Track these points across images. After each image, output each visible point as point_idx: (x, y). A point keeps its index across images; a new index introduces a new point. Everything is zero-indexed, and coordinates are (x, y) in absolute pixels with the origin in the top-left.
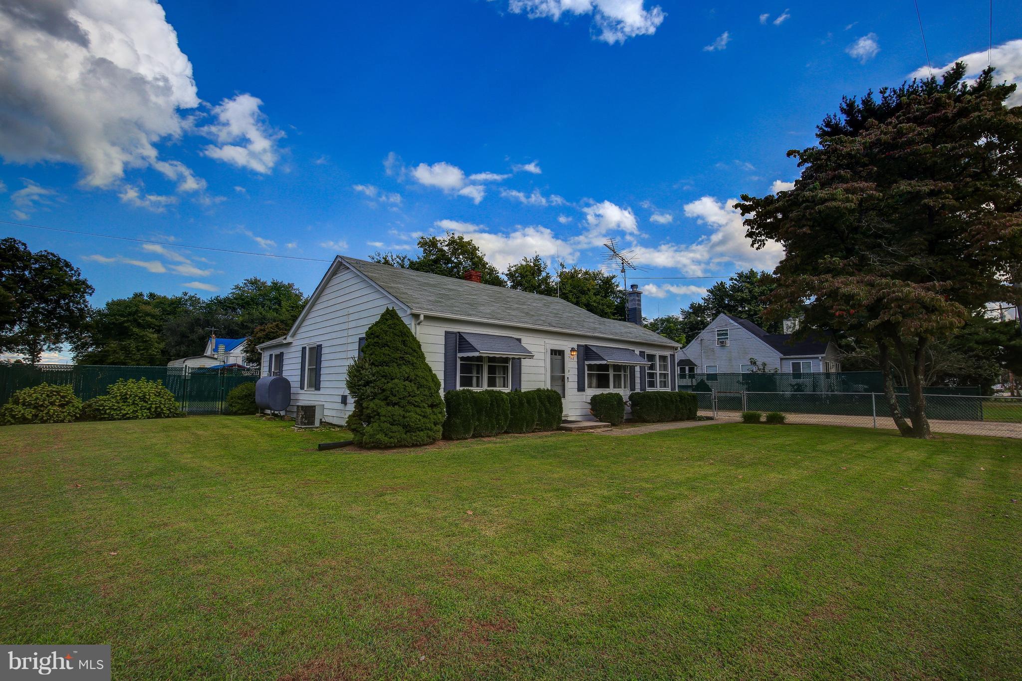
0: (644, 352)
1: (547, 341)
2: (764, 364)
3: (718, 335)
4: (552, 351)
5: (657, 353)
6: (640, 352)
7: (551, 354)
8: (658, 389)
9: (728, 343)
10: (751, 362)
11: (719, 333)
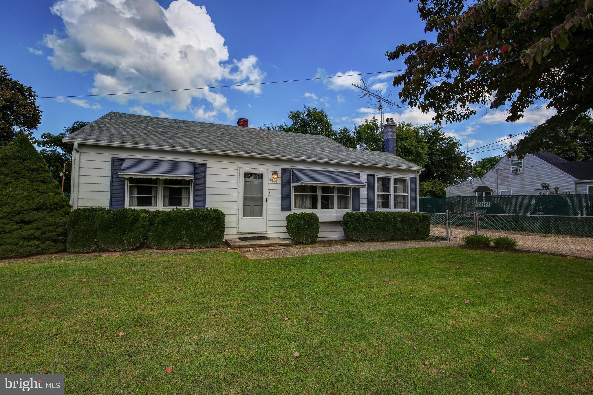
0: (374, 176)
1: (240, 165)
2: (557, 189)
3: (513, 165)
4: (245, 174)
5: (393, 176)
6: (368, 176)
7: (245, 177)
8: (393, 209)
9: (522, 171)
10: (543, 187)
11: (514, 163)
